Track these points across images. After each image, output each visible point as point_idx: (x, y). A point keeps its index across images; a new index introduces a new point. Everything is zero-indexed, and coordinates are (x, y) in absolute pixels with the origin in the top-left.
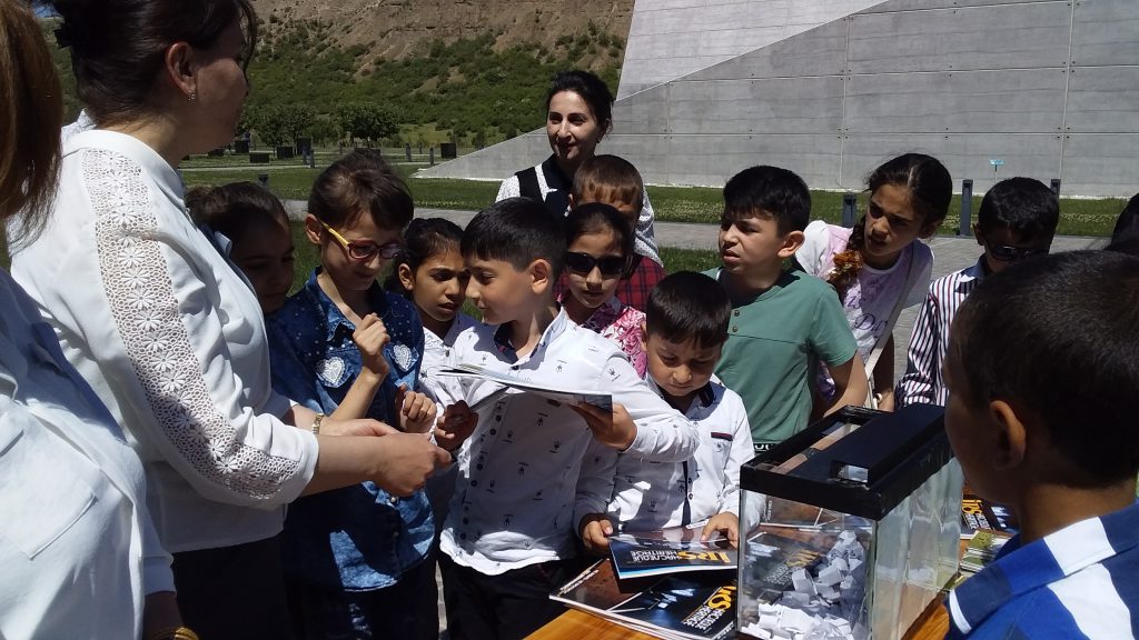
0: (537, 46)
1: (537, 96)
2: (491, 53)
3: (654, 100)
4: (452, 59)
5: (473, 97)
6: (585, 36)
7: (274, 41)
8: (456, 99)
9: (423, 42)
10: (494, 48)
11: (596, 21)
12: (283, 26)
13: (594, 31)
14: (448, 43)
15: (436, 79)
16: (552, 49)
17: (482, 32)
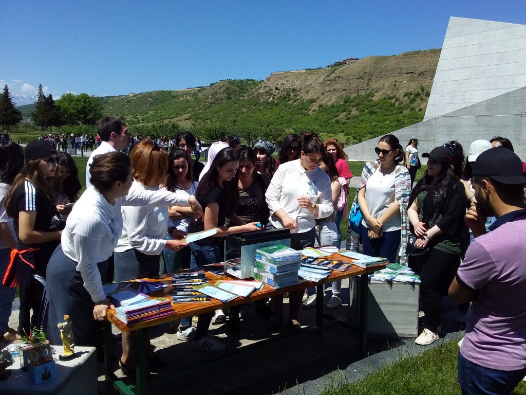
0: (394, 97)
1: (392, 120)
2: (372, 101)
3: (429, 125)
4: (353, 104)
5: (362, 121)
6: (418, 92)
7: (276, 97)
8: (354, 122)
9: (341, 97)
10: (373, 98)
11: (424, 85)
12: (280, 91)
13: (423, 90)
14: (352, 96)
15: (345, 113)
16: (401, 98)
17: (368, 92)
